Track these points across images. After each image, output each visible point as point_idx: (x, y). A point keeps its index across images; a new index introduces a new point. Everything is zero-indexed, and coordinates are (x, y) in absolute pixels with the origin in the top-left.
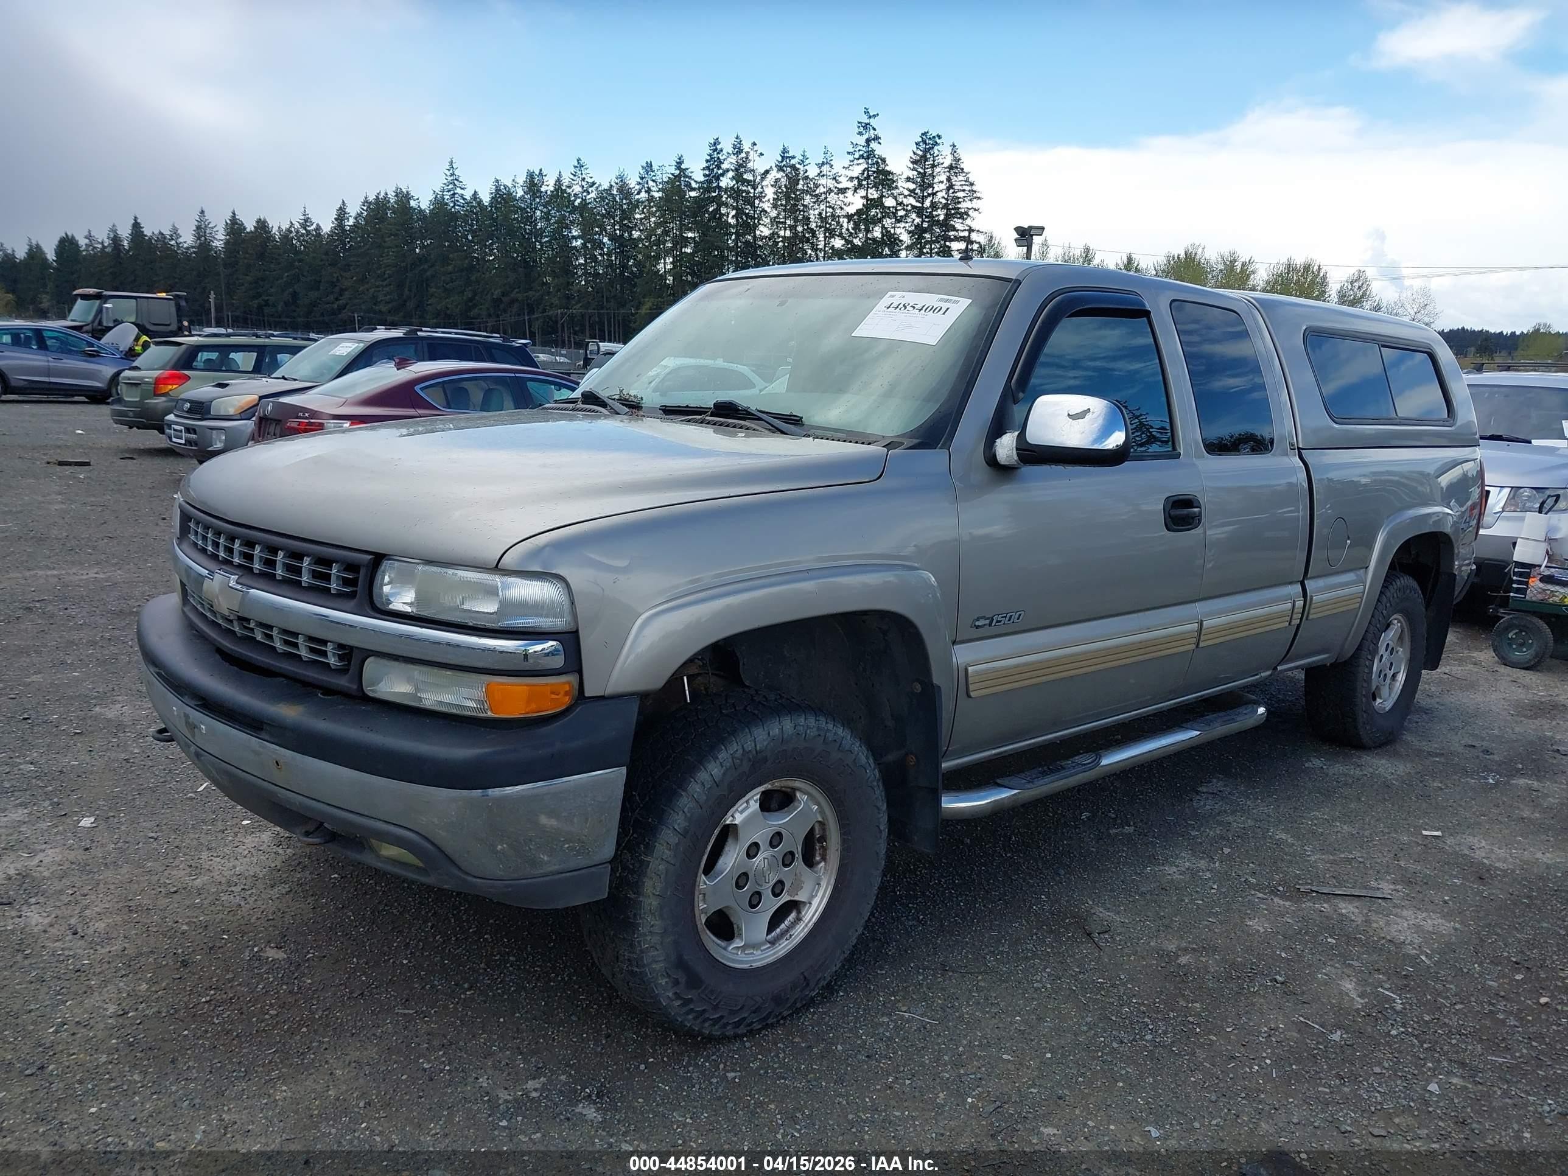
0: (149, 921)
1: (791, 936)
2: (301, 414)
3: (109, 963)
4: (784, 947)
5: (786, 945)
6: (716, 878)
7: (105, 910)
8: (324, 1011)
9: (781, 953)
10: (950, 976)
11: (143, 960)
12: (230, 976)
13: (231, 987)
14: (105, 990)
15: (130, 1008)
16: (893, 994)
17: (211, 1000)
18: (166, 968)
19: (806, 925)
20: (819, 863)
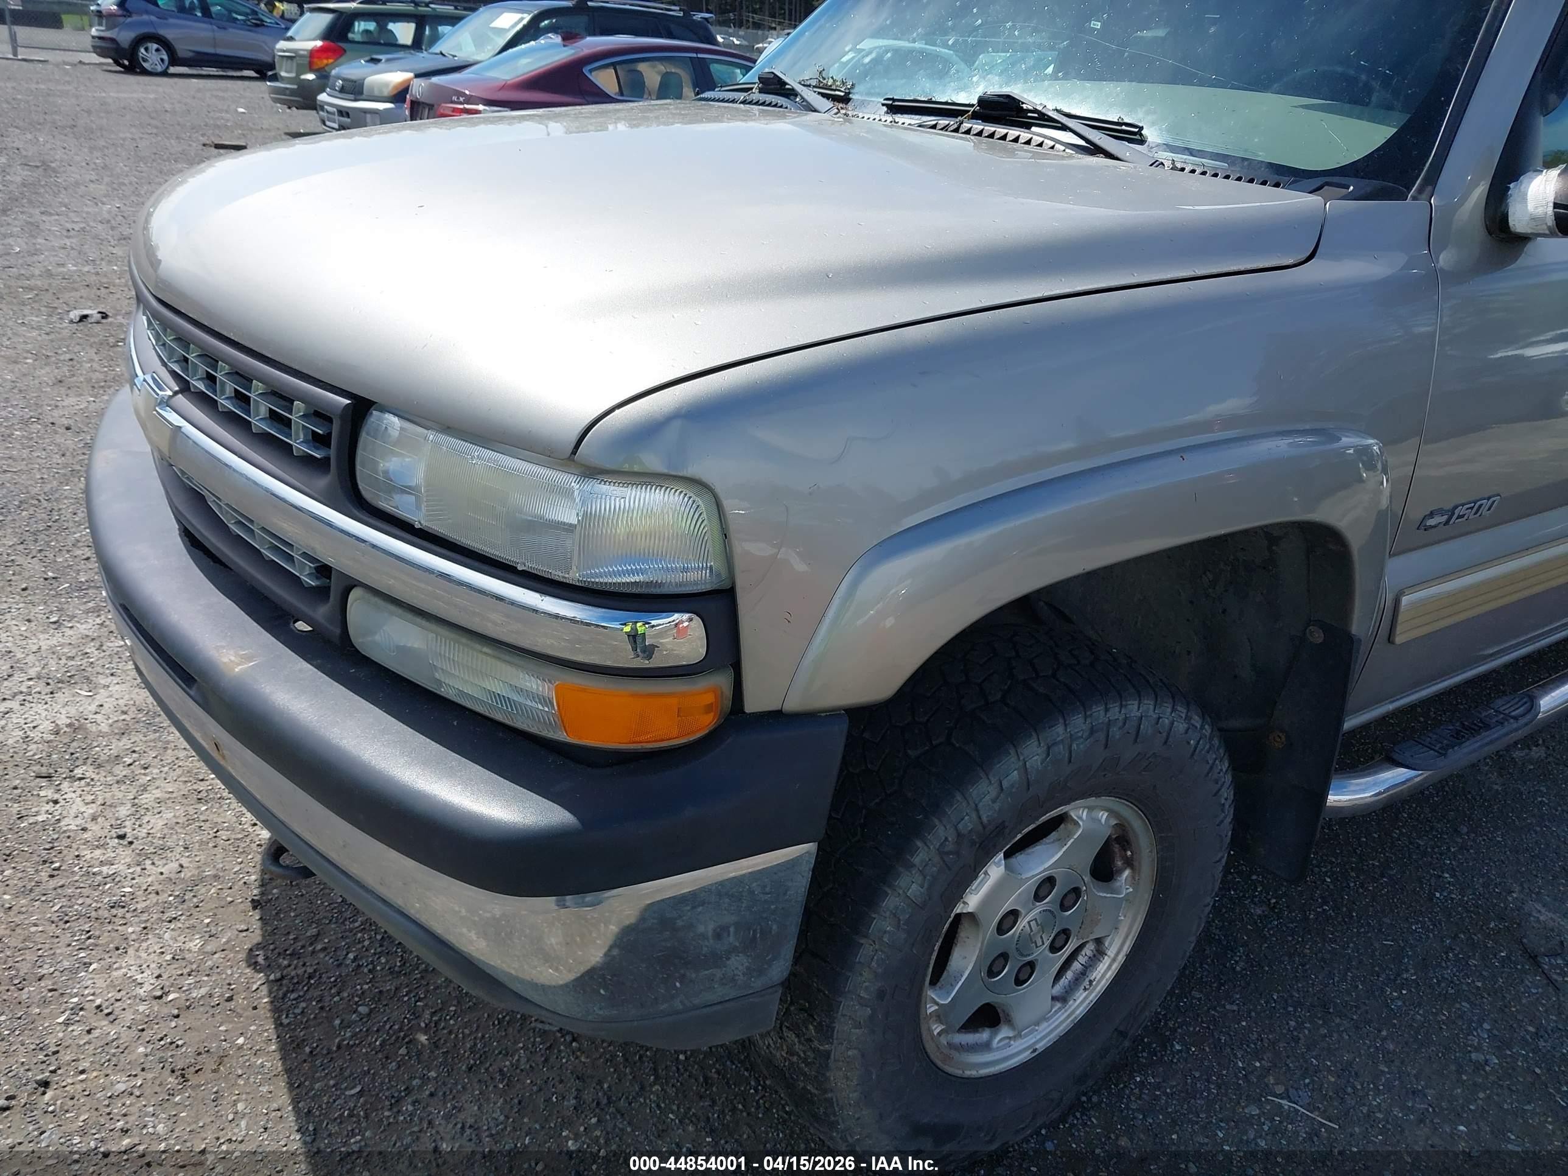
0: (220, 820)
1: (1091, 982)
2: (455, 98)
3: (157, 893)
4: (1082, 1002)
5: (1086, 998)
6: (953, 986)
7: (168, 796)
8: (433, 1014)
9: (1080, 1012)
10: (1338, 1025)
11: (203, 890)
12: (312, 931)
13: (313, 952)
14: (144, 945)
15: (172, 985)
16: (1257, 1055)
17: (283, 978)
18: (231, 908)
19: (1114, 960)
20: (1120, 872)
